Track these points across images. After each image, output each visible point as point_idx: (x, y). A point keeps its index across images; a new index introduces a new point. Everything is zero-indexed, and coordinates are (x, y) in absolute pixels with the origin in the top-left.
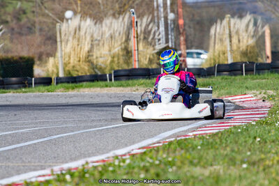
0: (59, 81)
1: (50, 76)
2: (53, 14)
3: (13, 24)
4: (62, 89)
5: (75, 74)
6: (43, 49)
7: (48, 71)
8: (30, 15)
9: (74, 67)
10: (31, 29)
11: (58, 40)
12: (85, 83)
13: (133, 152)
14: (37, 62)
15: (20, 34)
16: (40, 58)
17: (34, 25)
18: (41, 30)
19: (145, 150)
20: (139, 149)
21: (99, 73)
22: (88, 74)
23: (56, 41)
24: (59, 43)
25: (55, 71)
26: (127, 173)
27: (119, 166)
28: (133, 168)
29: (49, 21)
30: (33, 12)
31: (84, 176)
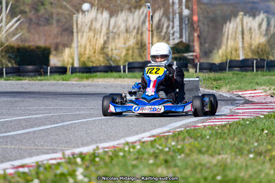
0: (74, 70)
1: (66, 66)
2: (71, 6)
3: (31, 14)
4: (76, 79)
5: (90, 65)
6: (59, 40)
7: (64, 60)
8: (48, 7)
9: (89, 58)
10: (48, 21)
11: (75, 30)
12: (98, 74)
13: (143, 140)
14: (54, 52)
15: (38, 24)
16: (56, 49)
17: (52, 14)
18: (58, 21)
19: (152, 139)
20: (150, 137)
21: (113, 65)
22: (103, 65)
23: (72, 33)
24: (75, 34)
25: (71, 61)
26: (137, 159)
27: (130, 152)
28: (143, 154)
29: (66, 12)
30: (51, 4)
31: (94, 159)
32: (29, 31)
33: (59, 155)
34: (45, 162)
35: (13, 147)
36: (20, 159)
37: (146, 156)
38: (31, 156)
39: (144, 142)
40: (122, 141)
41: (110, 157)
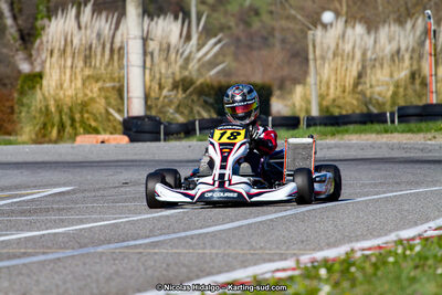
0: (311, 122)
1: (298, 114)
2: (303, 16)
3: (238, 30)
5: (336, 112)
6: (286, 72)
7: (294, 105)
8: (265, 17)
9: (334, 100)
10: (266, 40)
11: (311, 56)
12: (351, 127)
13: (425, 235)
14: (277, 93)
15: (251, 48)
16: (281, 87)
17: (272, 32)
18: (283, 41)
19: (440, 233)
20: (436, 230)
21: (375, 111)
22: (358, 111)
23: (307, 60)
24: (311, 63)
25: (304, 105)
26: (417, 267)
27: (405, 256)
28: (426, 258)
29: (296, 27)
30: (271, 13)
31: (348, 269)
32: (236, 57)
33: (290, 263)
34: (268, 276)
35: (214, 251)
36: (227, 271)
37: (430, 262)
38: (246, 267)
39: (427, 239)
40: (392, 237)
41: (373, 264)
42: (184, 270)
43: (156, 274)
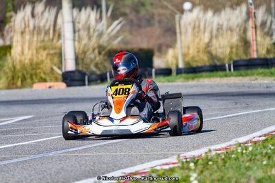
0: (179, 71)
1: (170, 67)
2: (174, 5)
3: (132, 16)
4: (182, 80)
5: (194, 65)
6: (162, 41)
7: (167, 62)
8: (149, 8)
9: (193, 58)
10: (149, 21)
11: (178, 31)
12: (204, 74)
13: (254, 140)
14: (157, 54)
15: (139, 26)
16: (160, 49)
17: (152, 16)
18: (160, 22)
19: (264, 138)
20: (260, 137)
21: (218, 63)
22: (208, 64)
23: (175, 33)
24: (178, 35)
25: (175, 62)
26: (250, 160)
27: (242, 153)
28: (256, 155)
29: (168, 12)
30: (152, 4)
31: (207, 163)
32: (131, 33)
34: (158, 168)
35: (123, 154)
36: (131, 166)
37: (258, 157)
38: (143, 163)
39: (255, 143)
40: (233, 142)
41: (223, 159)
42: (104, 166)
43: (87, 169)
